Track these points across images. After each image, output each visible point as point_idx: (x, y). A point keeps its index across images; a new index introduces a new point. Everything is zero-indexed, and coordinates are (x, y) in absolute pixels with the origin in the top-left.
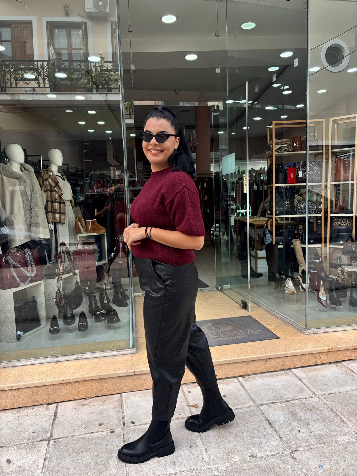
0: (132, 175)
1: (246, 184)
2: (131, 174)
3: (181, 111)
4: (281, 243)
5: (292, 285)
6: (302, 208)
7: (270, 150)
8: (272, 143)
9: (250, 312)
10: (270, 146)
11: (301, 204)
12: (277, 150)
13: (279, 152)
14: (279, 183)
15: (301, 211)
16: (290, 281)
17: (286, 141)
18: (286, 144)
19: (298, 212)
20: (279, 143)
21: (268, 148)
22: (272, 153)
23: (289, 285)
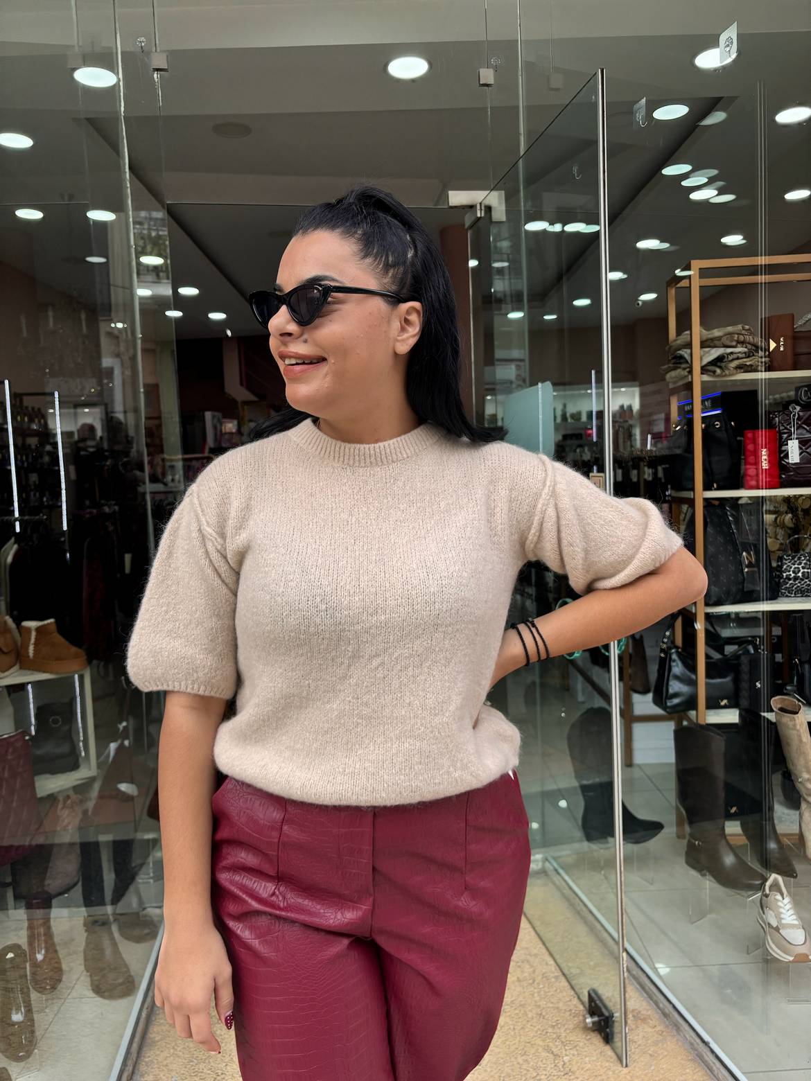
4: (724, 702)
5: (796, 922)
6: (800, 574)
7: (683, 366)
8: (689, 339)
9: (626, 1066)
10: (680, 352)
11: (796, 559)
12: (709, 368)
13: (717, 374)
14: (715, 485)
15: (795, 586)
16: (782, 895)
17: (743, 332)
18: (743, 343)
19: (786, 589)
20: (717, 343)
21: (673, 358)
22: (690, 377)
23: (782, 916)
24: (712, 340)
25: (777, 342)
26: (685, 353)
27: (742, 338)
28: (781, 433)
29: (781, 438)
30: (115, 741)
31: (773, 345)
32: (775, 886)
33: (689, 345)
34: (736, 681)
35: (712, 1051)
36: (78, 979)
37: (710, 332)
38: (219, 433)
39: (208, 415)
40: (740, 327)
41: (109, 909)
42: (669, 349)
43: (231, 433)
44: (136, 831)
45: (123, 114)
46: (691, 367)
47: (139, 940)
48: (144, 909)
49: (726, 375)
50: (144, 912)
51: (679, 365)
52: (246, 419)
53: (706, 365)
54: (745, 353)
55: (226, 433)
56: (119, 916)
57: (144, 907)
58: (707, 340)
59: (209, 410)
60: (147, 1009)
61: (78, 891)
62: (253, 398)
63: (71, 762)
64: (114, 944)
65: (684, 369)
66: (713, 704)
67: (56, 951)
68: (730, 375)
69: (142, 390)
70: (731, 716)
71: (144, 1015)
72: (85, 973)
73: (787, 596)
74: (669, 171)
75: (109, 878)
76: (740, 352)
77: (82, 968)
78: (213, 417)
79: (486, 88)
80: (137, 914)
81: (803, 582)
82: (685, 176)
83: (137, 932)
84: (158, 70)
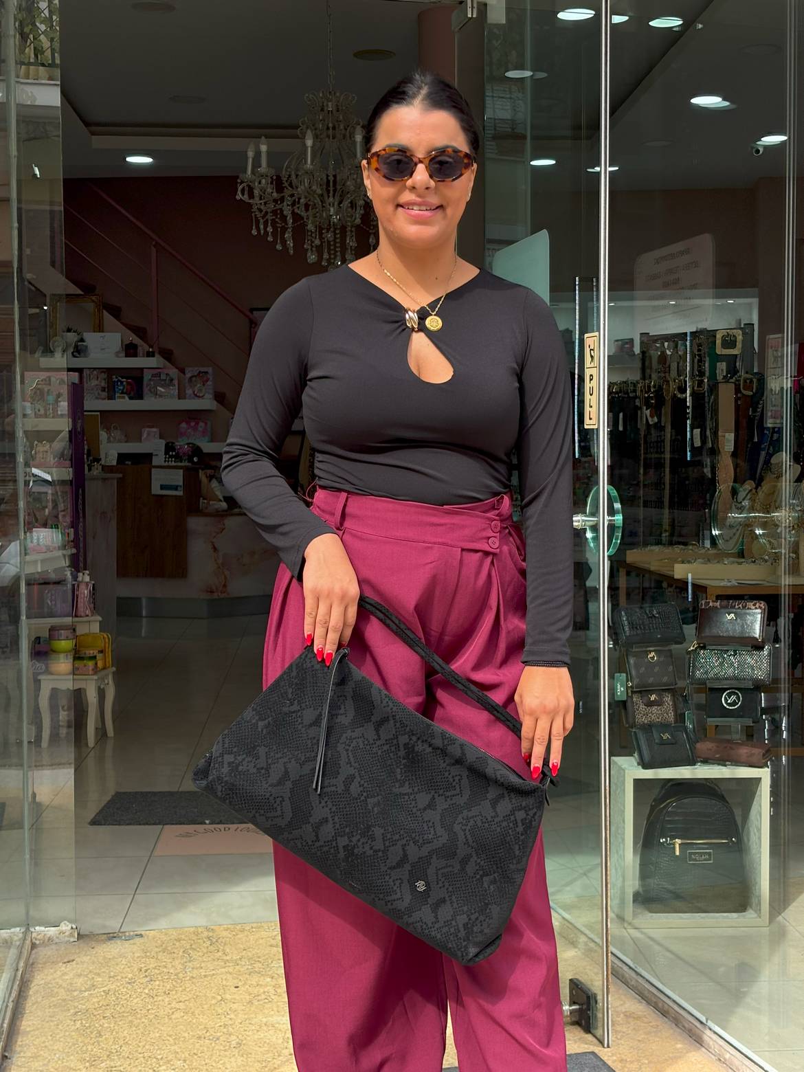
0: (137, 341)
1: (594, 382)
2: (132, 338)
3: (356, 55)
9: (608, 1047)
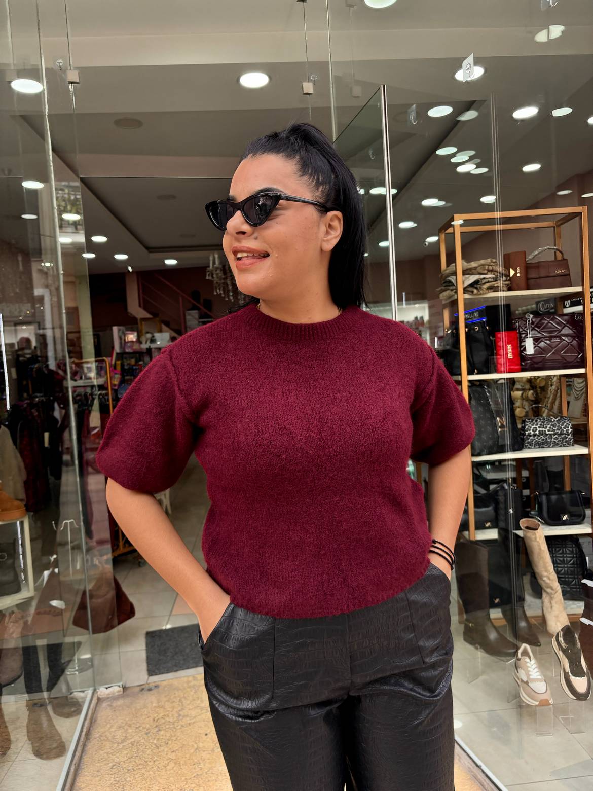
4: (488, 525)
5: (540, 677)
6: (537, 432)
7: (451, 288)
8: (454, 269)
10: (449, 278)
11: (534, 422)
12: (470, 289)
13: (474, 293)
14: (476, 371)
15: (534, 441)
16: (530, 658)
17: (492, 264)
18: (492, 271)
19: (528, 443)
20: (474, 271)
21: (444, 283)
22: (456, 295)
23: (530, 673)
24: (470, 269)
25: (515, 270)
26: (452, 279)
27: (490, 268)
28: (520, 334)
29: (520, 337)
30: (48, 569)
31: (512, 273)
32: (525, 653)
33: (454, 273)
34: (496, 510)
35: (483, 772)
36: (22, 747)
37: (469, 264)
38: (123, 342)
39: (115, 329)
40: (489, 260)
41: (45, 694)
42: (442, 276)
43: (132, 342)
44: (64, 636)
45: (47, 114)
46: (456, 289)
47: (68, 715)
48: (71, 693)
49: (481, 294)
50: (72, 695)
51: (448, 288)
52: (144, 331)
53: (467, 287)
54: (493, 278)
55: (128, 342)
56: (52, 700)
57: (71, 691)
58: (467, 270)
59: (115, 325)
60: (75, 765)
61: (21, 682)
62: (148, 316)
63: (15, 587)
64: (50, 719)
65: (452, 290)
66: (480, 526)
67: (6, 727)
68: (483, 294)
69: (64, 311)
70: (492, 534)
71: (72, 769)
72: (28, 742)
73: (529, 448)
74: (441, 152)
75: (44, 672)
76: (490, 278)
77: (26, 738)
78: (119, 330)
79: (308, 96)
80: (67, 697)
81: (539, 438)
82: (453, 155)
83: (67, 710)
84: (72, 83)
